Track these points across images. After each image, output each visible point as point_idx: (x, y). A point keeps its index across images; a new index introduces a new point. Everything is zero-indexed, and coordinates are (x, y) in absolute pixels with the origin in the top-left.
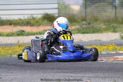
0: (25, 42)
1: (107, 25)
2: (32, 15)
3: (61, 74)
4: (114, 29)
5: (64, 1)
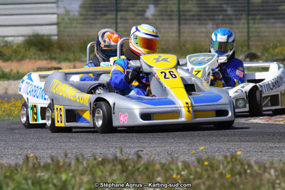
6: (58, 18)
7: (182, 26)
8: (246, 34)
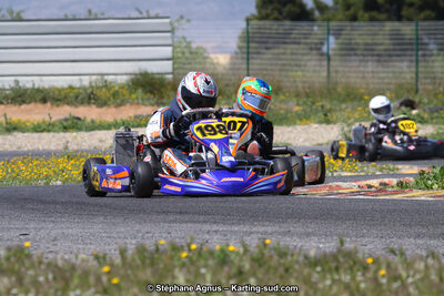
0: (85, 146)
1: (305, 103)
2: (103, 75)
3: (190, 225)
4: (326, 115)
5: (188, 40)
6: (173, 52)
8: (414, 75)
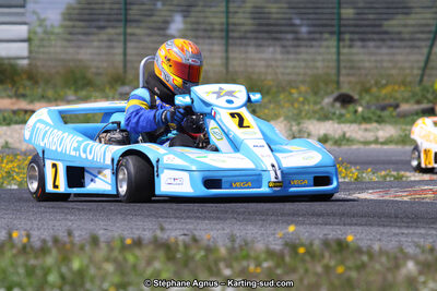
7: (230, 49)
8: (334, 64)
